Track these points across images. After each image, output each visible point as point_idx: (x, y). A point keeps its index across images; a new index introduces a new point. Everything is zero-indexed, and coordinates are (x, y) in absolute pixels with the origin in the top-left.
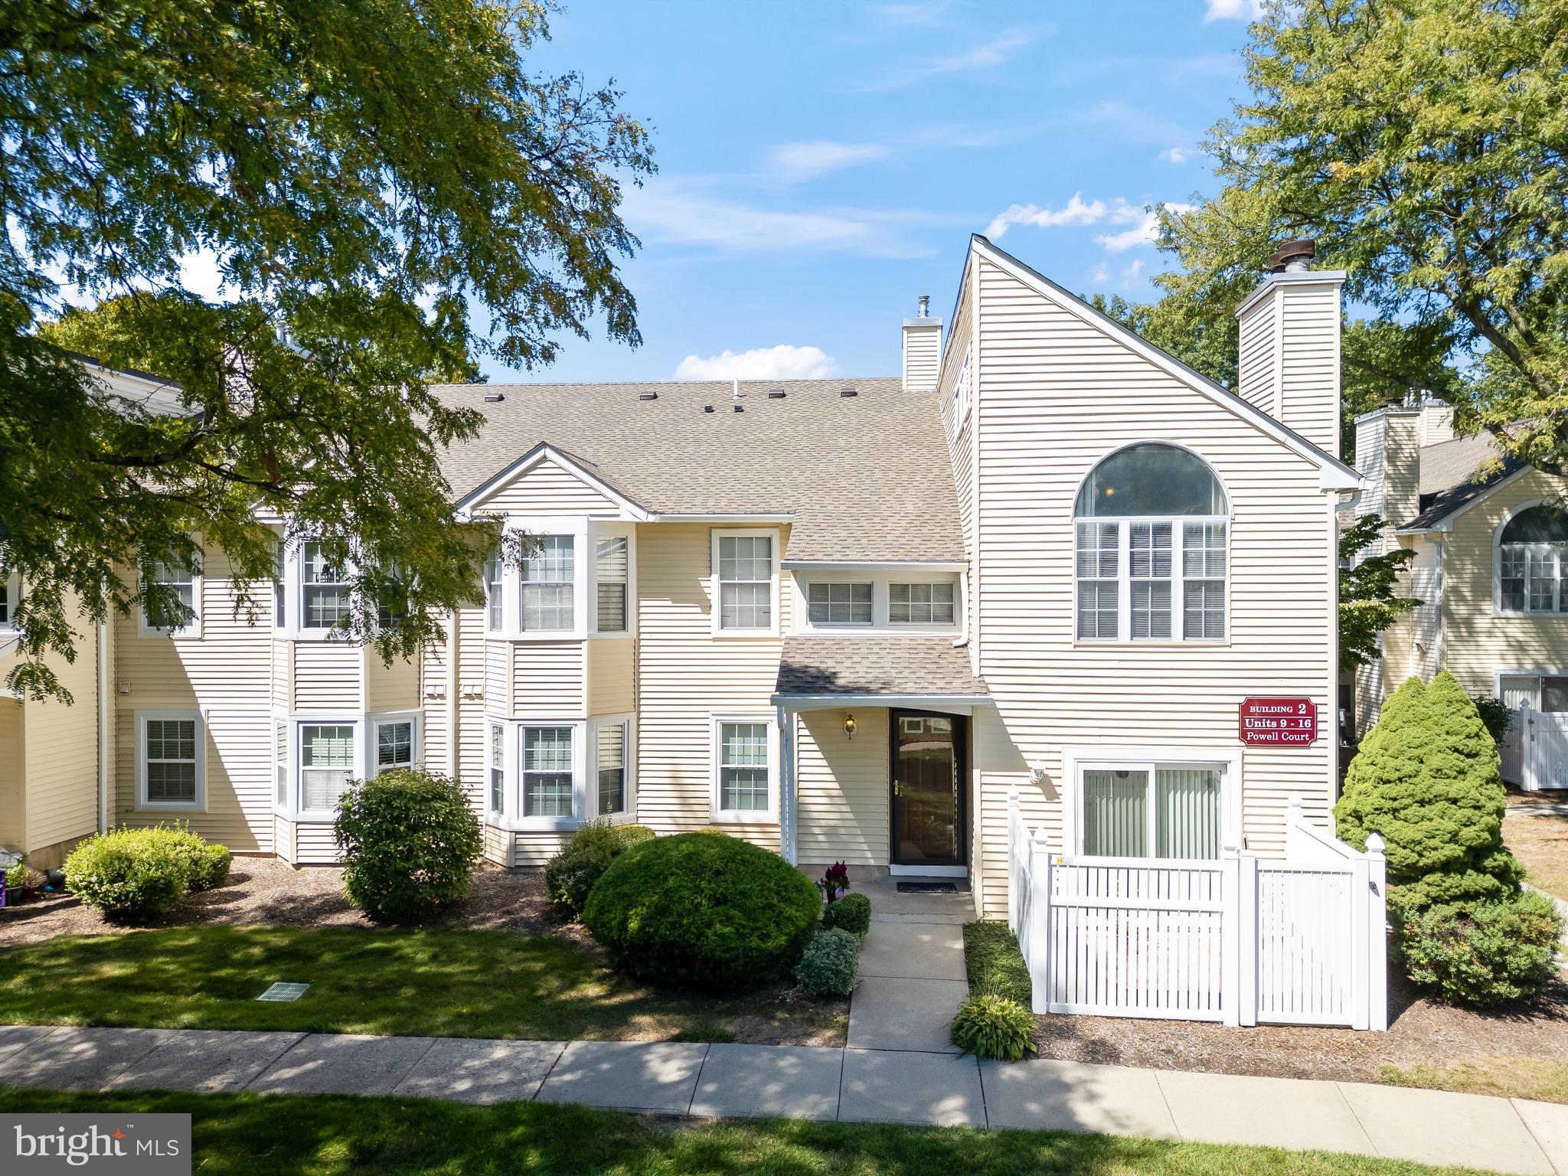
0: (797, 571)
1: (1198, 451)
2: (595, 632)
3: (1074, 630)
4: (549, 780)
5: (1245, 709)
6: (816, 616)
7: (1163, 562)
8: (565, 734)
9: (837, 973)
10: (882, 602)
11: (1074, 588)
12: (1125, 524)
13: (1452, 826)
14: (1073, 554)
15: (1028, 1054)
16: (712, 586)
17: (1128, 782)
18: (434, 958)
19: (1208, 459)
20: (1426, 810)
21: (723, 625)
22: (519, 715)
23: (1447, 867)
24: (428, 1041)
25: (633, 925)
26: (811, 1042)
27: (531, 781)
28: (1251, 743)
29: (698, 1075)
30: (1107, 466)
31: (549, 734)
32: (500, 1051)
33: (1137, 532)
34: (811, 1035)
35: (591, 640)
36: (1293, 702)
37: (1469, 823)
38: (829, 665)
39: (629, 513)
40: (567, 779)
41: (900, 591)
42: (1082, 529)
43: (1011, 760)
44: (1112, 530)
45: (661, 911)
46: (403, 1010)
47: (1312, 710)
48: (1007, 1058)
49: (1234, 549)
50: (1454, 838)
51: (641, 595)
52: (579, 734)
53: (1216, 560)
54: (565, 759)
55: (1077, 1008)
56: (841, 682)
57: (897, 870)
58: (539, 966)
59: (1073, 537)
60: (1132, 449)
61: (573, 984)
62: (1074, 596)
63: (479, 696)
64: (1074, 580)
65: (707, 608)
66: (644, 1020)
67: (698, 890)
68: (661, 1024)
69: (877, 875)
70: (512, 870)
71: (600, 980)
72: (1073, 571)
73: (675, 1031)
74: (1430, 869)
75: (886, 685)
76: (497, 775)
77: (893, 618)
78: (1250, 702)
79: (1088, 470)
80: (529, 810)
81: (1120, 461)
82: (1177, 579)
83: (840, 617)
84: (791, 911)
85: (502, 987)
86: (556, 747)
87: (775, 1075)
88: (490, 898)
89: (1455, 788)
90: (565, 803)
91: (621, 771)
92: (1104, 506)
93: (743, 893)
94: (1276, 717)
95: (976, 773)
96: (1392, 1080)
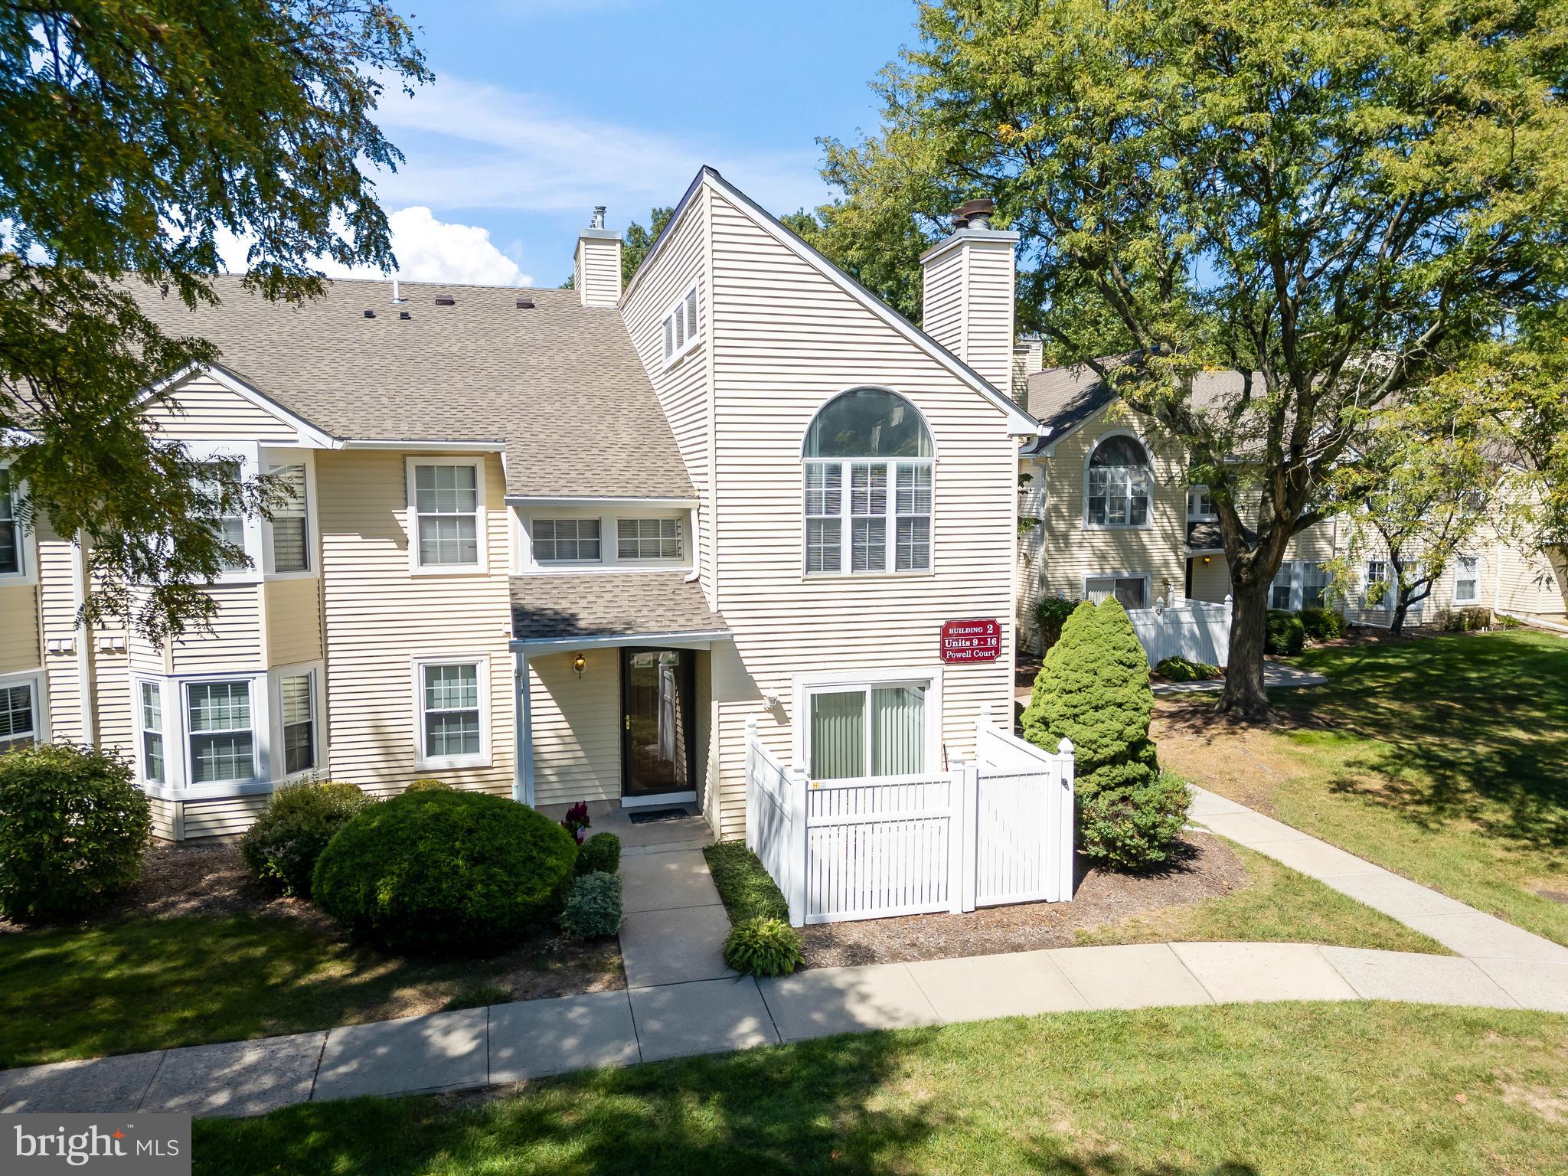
0: (521, 508)
1: (909, 397)
2: (272, 573)
3: (802, 565)
4: (222, 741)
5: (945, 632)
6: (542, 552)
7: (879, 499)
8: (240, 689)
9: (605, 916)
10: (610, 539)
11: (803, 525)
12: (847, 464)
13: (1119, 726)
14: (802, 493)
15: (799, 967)
16: (409, 519)
17: (849, 703)
18: (122, 959)
19: (918, 405)
20: (1099, 715)
21: (423, 561)
22: (179, 670)
23: (1115, 760)
24: (155, 1055)
25: (384, 896)
26: (595, 988)
27: (199, 744)
28: (950, 661)
29: (487, 1042)
30: (835, 407)
31: (219, 690)
32: (251, 1055)
33: (857, 471)
34: (589, 982)
35: (268, 582)
36: (983, 623)
37: (1131, 723)
38: (564, 606)
39: (308, 438)
40: (245, 739)
41: (627, 527)
42: (809, 469)
43: (745, 689)
44: (836, 470)
45: (415, 878)
46: (109, 1025)
47: (997, 630)
48: (783, 973)
49: (938, 487)
50: (1120, 736)
51: (324, 529)
52: (259, 689)
53: (924, 498)
54: (242, 715)
55: (832, 917)
56: (582, 624)
57: (629, 802)
58: (259, 951)
59: (802, 477)
60: (853, 392)
61: (310, 966)
62: (803, 533)
63: (121, 650)
64: (802, 517)
65: (403, 543)
66: (407, 993)
67: (456, 853)
68: (427, 995)
69: (609, 808)
70: (181, 844)
71: (340, 956)
72: (802, 509)
73: (446, 1000)
74: (1102, 763)
76: (151, 740)
77: (622, 554)
78: (950, 624)
79: (815, 412)
80: (198, 774)
81: (843, 405)
82: (891, 516)
83: (569, 554)
84: (552, 861)
85: (219, 981)
86: (230, 704)
88: (165, 879)
89: (1120, 694)
90: (245, 764)
91: (309, 725)
92: (828, 447)
93: (500, 849)
94: (968, 637)
95: (715, 704)
96: (1085, 941)
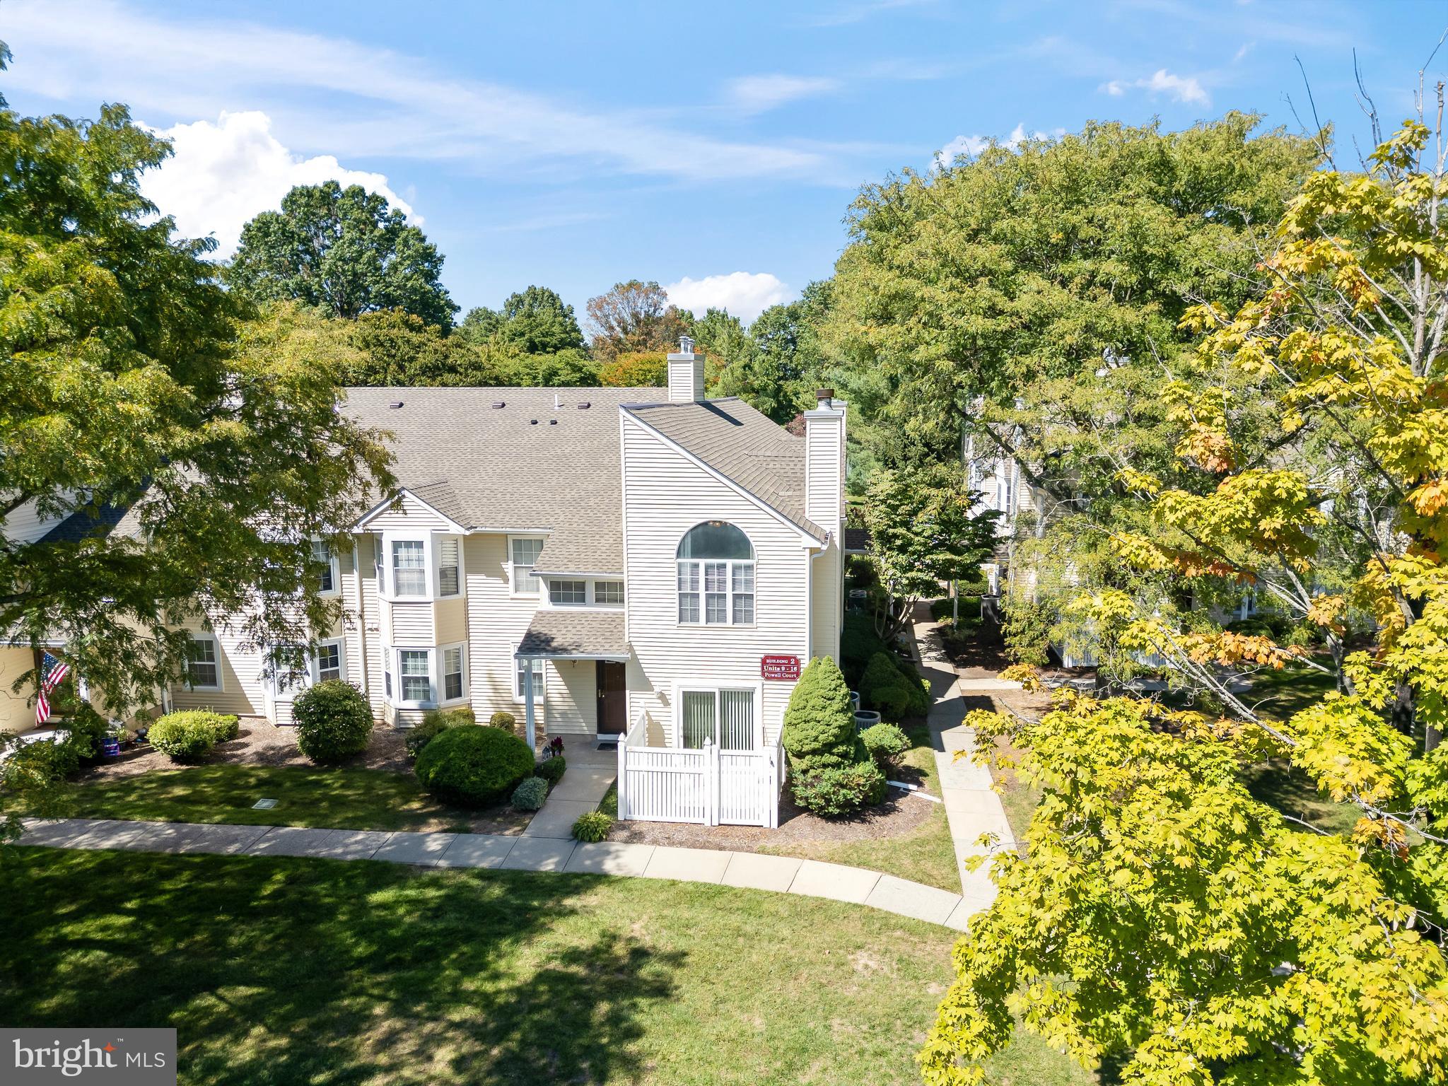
0: (545, 577)
1: (739, 526)
2: (439, 597)
3: (677, 618)
4: (417, 680)
5: (764, 662)
6: (555, 599)
7: (722, 583)
8: (424, 655)
9: (529, 800)
10: (591, 592)
11: (677, 597)
12: (702, 562)
13: (815, 734)
14: (676, 579)
15: (601, 839)
16: (509, 567)
17: (707, 698)
18: (343, 786)
19: (744, 531)
20: (806, 726)
21: (516, 591)
22: (397, 644)
23: (814, 752)
24: (329, 831)
25: (431, 776)
26: (507, 833)
27: (406, 681)
28: (768, 678)
29: (446, 848)
30: (693, 532)
31: (415, 654)
32: (360, 836)
33: (708, 567)
34: (507, 829)
35: (436, 601)
36: (788, 658)
37: (823, 732)
38: (553, 632)
39: (456, 529)
40: (426, 680)
41: (600, 586)
42: (680, 565)
43: (646, 685)
44: (696, 566)
45: (445, 769)
46: (320, 815)
47: (797, 662)
48: (590, 841)
49: (759, 577)
50: (816, 739)
51: (468, 571)
52: (432, 655)
53: (749, 583)
54: (425, 668)
55: (636, 817)
56: (554, 644)
57: (601, 737)
58: (393, 791)
59: (676, 570)
60: (706, 524)
61: (407, 802)
62: (677, 601)
63: (377, 629)
64: (677, 592)
65: (506, 581)
66: (433, 821)
67: (464, 759)
68: (441, 823)
69: (590, 739)
70: (398, 730)
71: (421, 800)
72: (676, 587)
73: (446, 827)
74: (808, 753)
75: (578, 647)
76: (388, 676)
77: (597, 600)
78: (767, 657)
79: (686, 530)
80: (406, 697)
81: (700, 530)
82: (729, 593)
83: (567, 599)
85: (372, 803)
86: (420, 662)
87: (481, 847)
88: (380, 749)
89: (819, 715)
90: (426, 694)
91: (459, 675)
92: (697, 553)
93: (488, 761)
94: (778, 665)
95: (627, 692)
96: (763, 851)
